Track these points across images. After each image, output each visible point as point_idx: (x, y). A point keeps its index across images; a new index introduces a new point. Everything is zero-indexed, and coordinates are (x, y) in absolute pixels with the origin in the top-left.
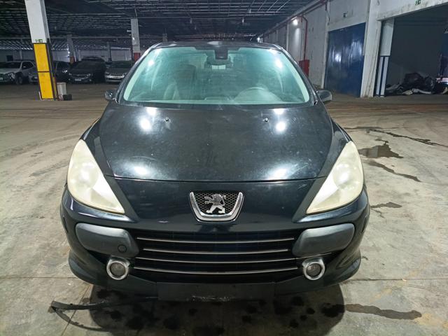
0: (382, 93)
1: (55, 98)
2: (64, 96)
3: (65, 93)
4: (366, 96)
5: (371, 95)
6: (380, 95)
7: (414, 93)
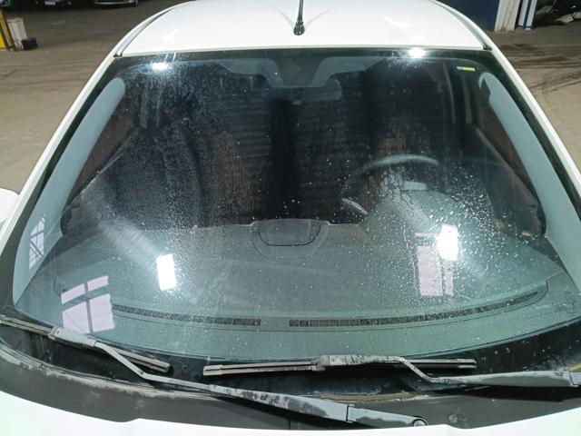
0: (529, 23)
1: (8, 47)
2: (24, 42)
3: (25, 37)
4: (503, 29)
5: (511, 26)
6: (525, 26)
7: (575, 20)
